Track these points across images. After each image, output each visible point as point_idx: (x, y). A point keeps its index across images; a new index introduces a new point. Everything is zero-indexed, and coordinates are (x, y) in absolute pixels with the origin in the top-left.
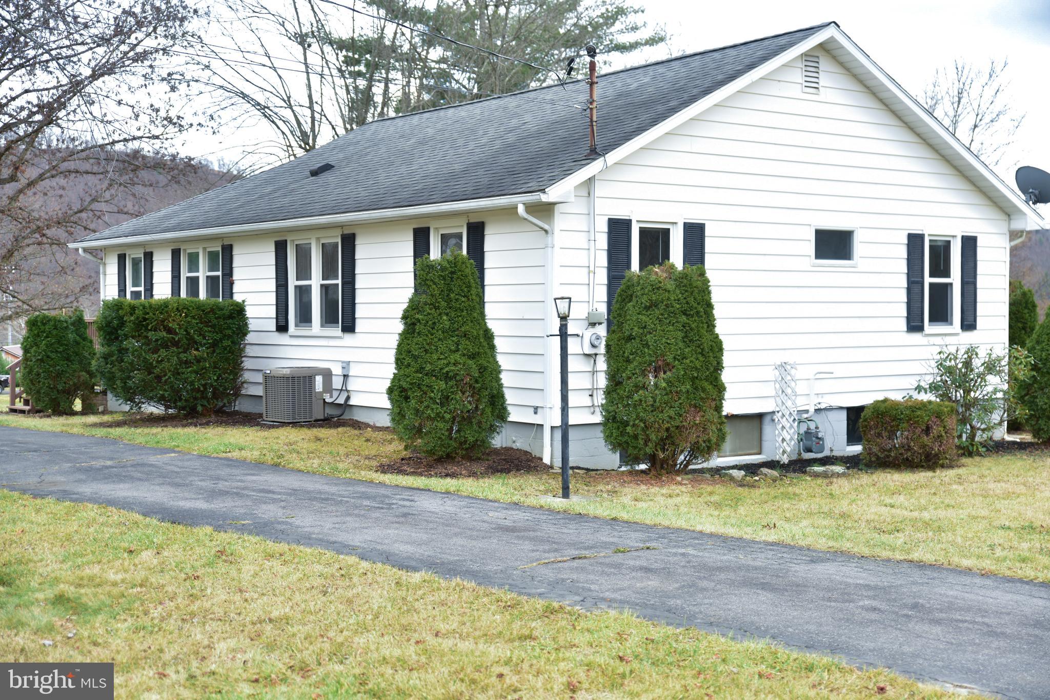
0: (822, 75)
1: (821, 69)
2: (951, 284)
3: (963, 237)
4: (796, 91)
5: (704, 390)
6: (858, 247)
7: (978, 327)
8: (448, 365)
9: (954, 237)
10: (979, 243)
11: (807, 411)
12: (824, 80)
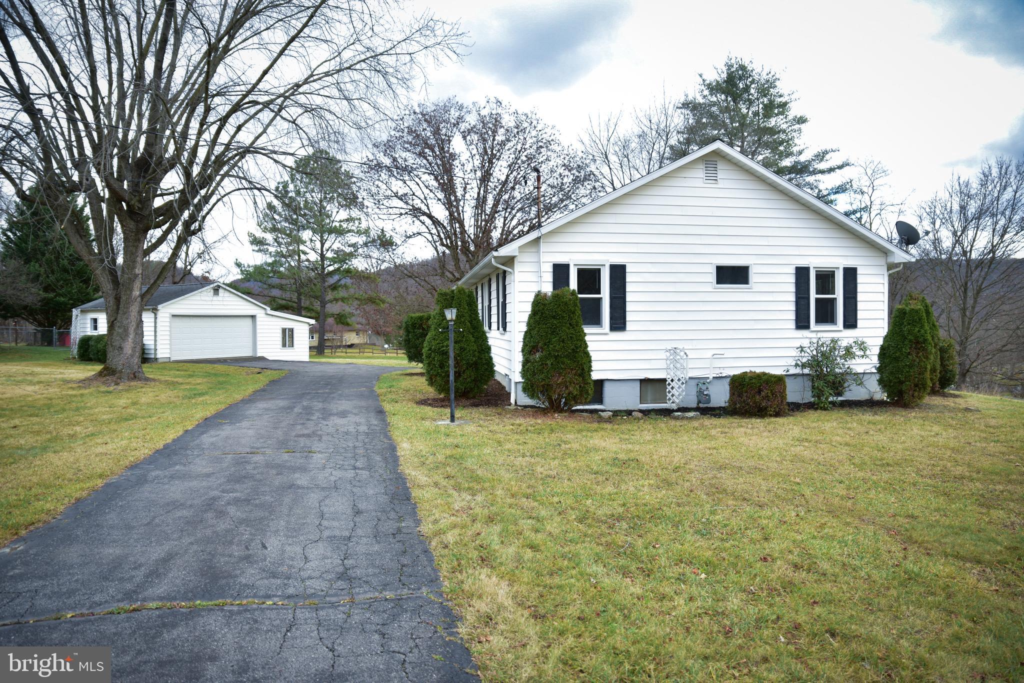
0: (719, 172)
1: (719, 168)
2: (836, 299)
3: (844, 268)
4: (699, 183)
5: (563, 363)
6: (753, 277)
7: (858, 326)
8: (443, 347)
9: (838, 268)
10: (858, 272)
11: (708, 378)
12: (721, 174)
